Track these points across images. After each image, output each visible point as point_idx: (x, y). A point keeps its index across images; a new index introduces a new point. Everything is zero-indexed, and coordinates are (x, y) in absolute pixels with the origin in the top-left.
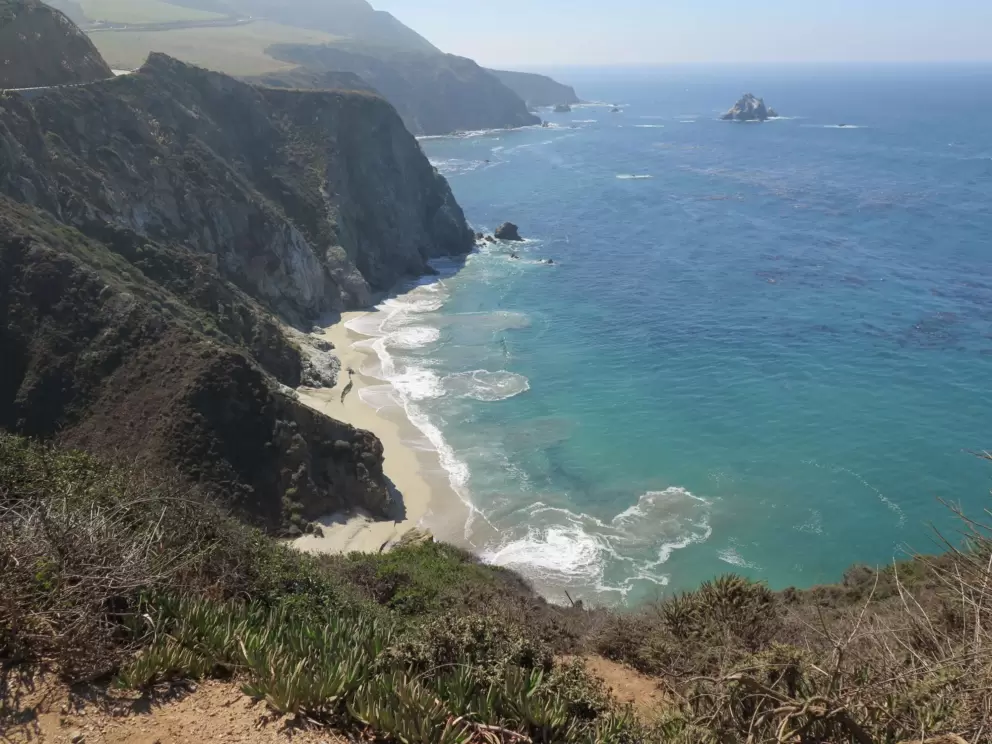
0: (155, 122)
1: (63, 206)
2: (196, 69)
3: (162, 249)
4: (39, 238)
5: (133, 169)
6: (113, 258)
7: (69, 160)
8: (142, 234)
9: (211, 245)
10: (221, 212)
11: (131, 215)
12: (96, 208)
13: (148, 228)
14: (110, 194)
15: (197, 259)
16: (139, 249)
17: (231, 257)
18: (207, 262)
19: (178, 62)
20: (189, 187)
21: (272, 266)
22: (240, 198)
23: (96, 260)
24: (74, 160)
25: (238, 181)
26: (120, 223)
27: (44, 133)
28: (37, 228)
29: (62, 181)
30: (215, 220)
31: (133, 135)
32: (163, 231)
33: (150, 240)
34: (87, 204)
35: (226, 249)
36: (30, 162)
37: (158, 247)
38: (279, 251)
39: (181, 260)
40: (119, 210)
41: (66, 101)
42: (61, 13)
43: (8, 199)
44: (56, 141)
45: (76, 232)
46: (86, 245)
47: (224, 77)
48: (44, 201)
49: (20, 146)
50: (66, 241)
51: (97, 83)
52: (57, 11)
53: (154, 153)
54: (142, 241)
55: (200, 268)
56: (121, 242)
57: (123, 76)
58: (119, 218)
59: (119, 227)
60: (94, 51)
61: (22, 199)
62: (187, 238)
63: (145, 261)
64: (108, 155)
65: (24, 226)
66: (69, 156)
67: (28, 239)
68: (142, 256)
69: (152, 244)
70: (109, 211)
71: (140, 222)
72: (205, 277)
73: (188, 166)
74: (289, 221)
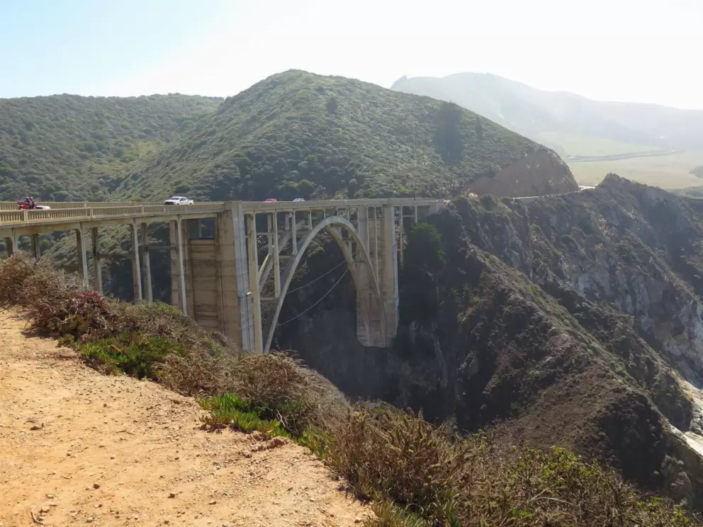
0: (603, 220)
1: (534, 270)
2: (638, 185)
3: (594, 307)
4: (517, 291)
5: (583, 251)
6: (560, 309)
7: (543, 242)
8: (583, 296)
9: (630, 309)
10: (642, 286)
11: (577, 281)
12: (554, 275)
13: (586, 291)
14: (565, 266)
15: (619, 318)
16: (578, 305)
17: (644, 319)
18: (626, 321)
19: (625, 180)
20: (620, 266)
21: (678, 331)
22: (658, 276)
23: (548, 309)
24: (546, 242)
25: (659, 264)
26: (567, 286)
27: (531, 224)
28: (516, 284)
29: (536, 255)
30: (636, 291)
31: (587, 228)
32: (597, 295)
33: (587, 300)
34: (549, 271)
35: (642, 313)
36: (520, 242)
37: (591, 305)
38: (685, 320)
39: (607, 317)
40: (569, 277)
41: (548, 205)
42: (554, 152)
43: (504, 264)
44: (537, 230)
45: (540, 289)
46: (544, 298)
47: (658, 190)
48: (524, 268)
49: (515, 232)
50: (532, 294)
51: (569, 195)
52: (551, 150)
53: (598, 241)
54: (581, 300)
55: (620, 324)
56: (567, 299)
57: (586, 190)
58: (568, 282)
59: (567, 289)
60: (570, 175)
61: (511, 265)
62: (613, 301)
63: (581, 315)
64: (568, 241)
65: (509, 282)
66: (543, 239)
67: (511, 290)
68: (578, 310)
69: (589, 304)
70: (563, 278)
71: (582, 286)
72: (623, 332)
73: (621, 250)
74: (697, 298)
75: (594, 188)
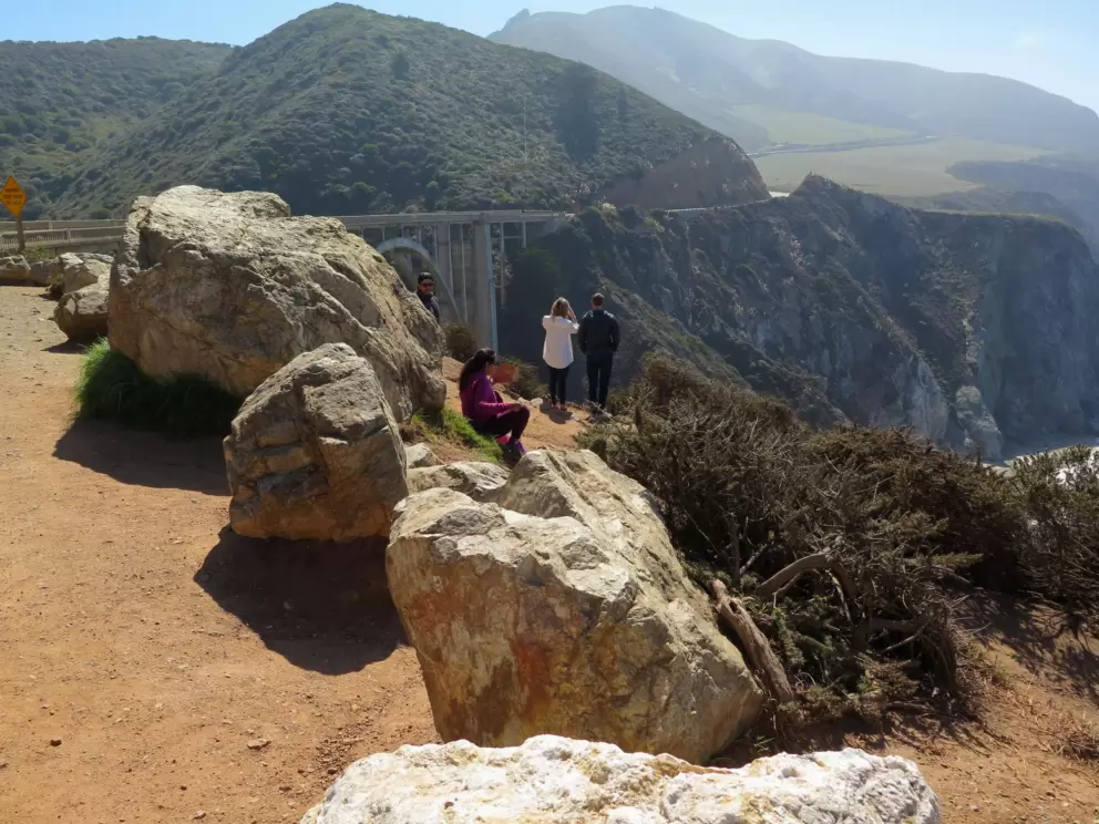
0: (797, 244)
1: (695, 318)
2: (851, 191)
3: (775, 366)
4: (664, 343)
5: (765, 287)
6: (727, 368)
7: (708, 275)
8: (761, 350)
9: (827, 369)
10: (844, 336)
11: (754, 331)
12: (722, 321)
13: (767, 344)
14: (739, 309)
15: (806, 380)
16: (753, 364)
17: (846, 383)
18: (815, 384)
19: (833, 184)
20: (817, 308)
21: (889, 399)
22: (868, 323)
23: (709, 369)
24: (713, 275)
25: (870, 306)
26: (740, 337)
27: (692, 249)
28: (665, 334)
29: (699, 294)
30: (837, 344)
31: (772, 252)
32: (782, 349)
33: (765, 356)
34: (716, 317)
35: (843, 374)
36: (675, 275)
37: (771, 364)
38: (900, 384)
39: (791, 380)
40: (743, 325)
41: (718, 222)
42: (733, 141)
43: (651, 307)
44: (700, 257)
45: (700, 342)
46: (705, 354)
47: (877, 199)
48: (679, 312)
49: (669, 260)
50: (687, 349)
51: (750, 206)
52: (728, 139)
53: (787, 275)
54: (759, 356)
55: (808, 389)
56: (739, 357)
57: (776, 198)
58: (742, 332)
59: (740, 341)
60: (757, 177)
61: (659, 306)
62: (805, 359)
63: (756, 377)
64: (744, 273)
65: (655, 330)
66: (709, 272)
67: (655, 343)
68: (753, 371)
69: (767, 361)
70: (735, 325)
71: (761, 338)
72: (811, 399)
73: (820, 287)
74: (920, 354)
75: (787, 195)
